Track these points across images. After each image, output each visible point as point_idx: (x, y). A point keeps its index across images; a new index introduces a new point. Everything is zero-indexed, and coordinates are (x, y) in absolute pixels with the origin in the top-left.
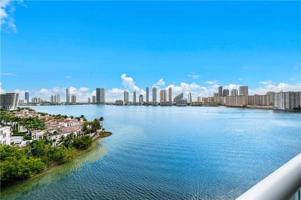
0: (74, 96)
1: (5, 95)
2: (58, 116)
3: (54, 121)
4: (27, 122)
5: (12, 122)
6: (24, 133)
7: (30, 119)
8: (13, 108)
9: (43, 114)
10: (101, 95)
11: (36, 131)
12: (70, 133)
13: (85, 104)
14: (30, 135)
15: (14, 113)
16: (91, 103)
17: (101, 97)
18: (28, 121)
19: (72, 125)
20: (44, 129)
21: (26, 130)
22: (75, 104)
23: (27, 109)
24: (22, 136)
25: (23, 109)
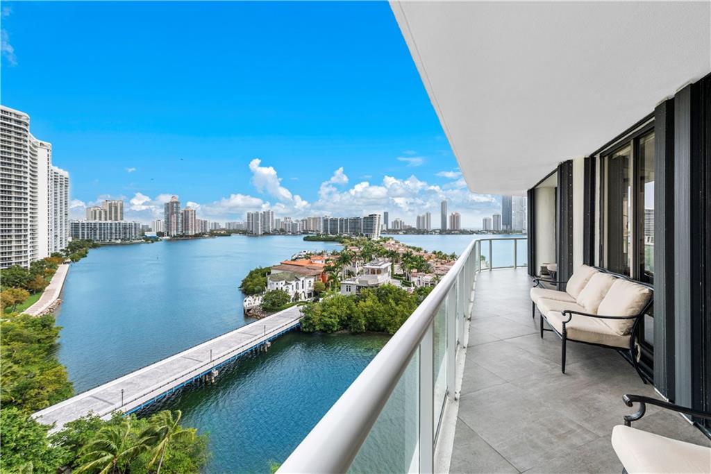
0: (454, 216)
1: (367, 218)
2: (440, 253)
3: (437, 261)
6: (400, 275)
7: (407, 255)
8: (375, 238)
9: (419, 250)
10: (513, 212)
11: (420, 273)
13: (477, 232)
14: (408, 280)
15: (381, 245)
16: (490, 231)
17: (513, 217)
20: (429, 272)
21: (401, 272)
22: (457, 234)
23: (392, 239)
24: (398, 279)
25: (389, 239)
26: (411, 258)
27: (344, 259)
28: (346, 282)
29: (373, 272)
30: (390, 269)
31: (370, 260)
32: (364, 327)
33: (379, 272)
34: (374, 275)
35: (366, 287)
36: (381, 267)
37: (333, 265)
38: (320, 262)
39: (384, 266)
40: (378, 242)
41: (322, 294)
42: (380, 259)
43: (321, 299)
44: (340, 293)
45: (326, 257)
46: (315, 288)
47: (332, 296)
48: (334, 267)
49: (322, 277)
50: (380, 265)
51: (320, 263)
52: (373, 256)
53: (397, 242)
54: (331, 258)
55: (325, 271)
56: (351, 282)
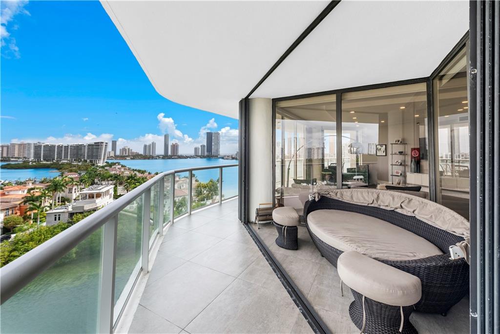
0: (174, 145)
1: (93, 145)
4: (129, 181)
5: (111, 180)
7: (131, 177)
8: (101, 163)
9: (143, 172)
10: (213, 143)
12: (181, 198)
13: (191, 157)
15: (106, 170)
16: (199, 156)
17: (213, 147)
18: (129, 179)
19: (182, 188)
22: (176, 158)
23: (119, 164)
25: (114, 164)
26: (135, 180)
27: (55, 187)
28: (54, 211)
29: (91, 196)
30: (112, 192)
31: (92, 184)
32: (74, 255)
33: (99, 195)
34: (92, 200)
35: (81, 213)
36: (101, 191)
37: (37, 194)
38: (20, 192)
39: (104, 190)
40: (103, 167)
41: (17, 229)
42: (104, 183)
43: (13, 236)
44: (44, 224)
45: (30, 186)
46: (5, 224)
47: (31, 230)
48: (40, 197)
49: (20, 209)
50: (100, 189)
51: (19, 194)
52: (96, 180)
53: (122, 166)
54: (37, 186)
55: (25, 202)
56: (62, 211)
